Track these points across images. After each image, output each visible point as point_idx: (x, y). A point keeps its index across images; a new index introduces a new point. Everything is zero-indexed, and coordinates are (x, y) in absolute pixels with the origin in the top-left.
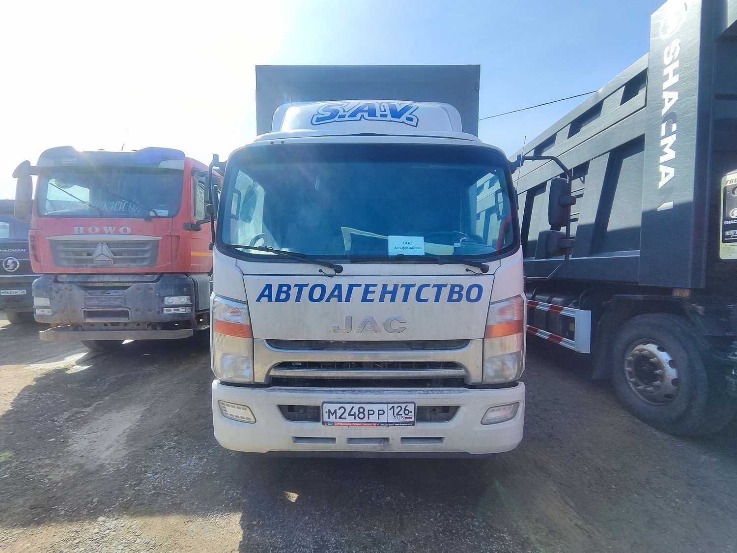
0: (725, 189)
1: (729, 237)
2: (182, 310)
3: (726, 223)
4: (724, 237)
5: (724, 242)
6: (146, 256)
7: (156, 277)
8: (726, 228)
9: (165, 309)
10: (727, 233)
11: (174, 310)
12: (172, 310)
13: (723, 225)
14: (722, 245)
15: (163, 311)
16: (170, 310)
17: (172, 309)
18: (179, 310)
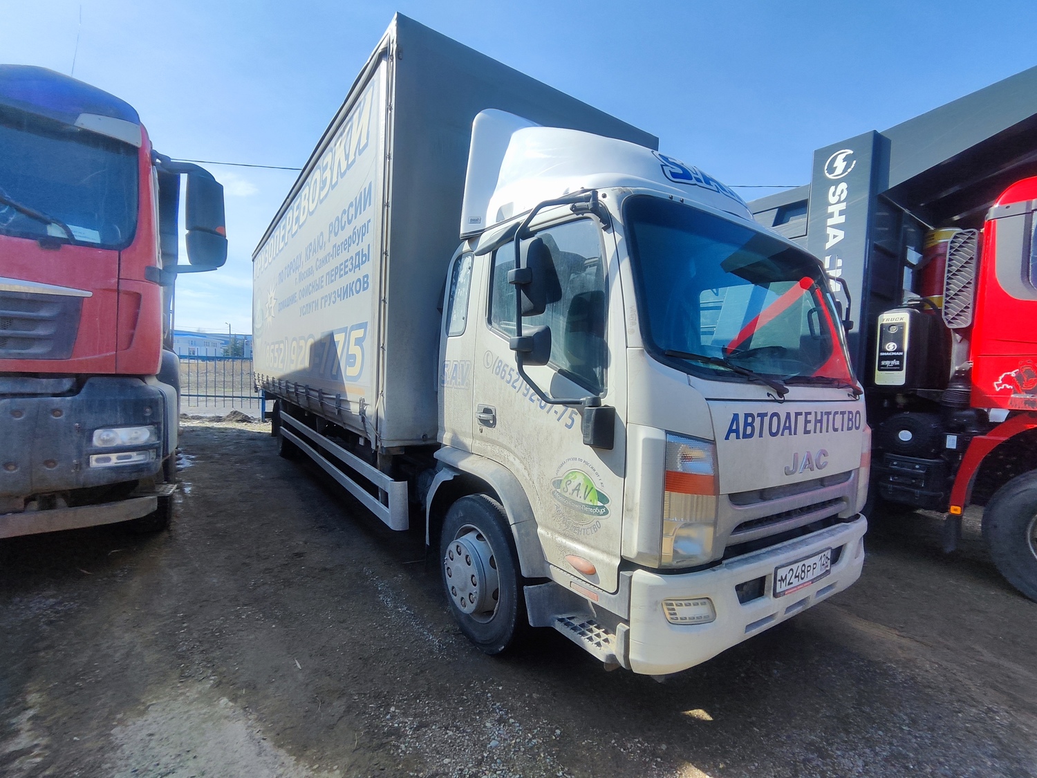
0: (882, 325)
1: (885, 366)
2: (136, 458)
3: (882, 354)
4: (880, 366)
5: (879, 370)
6: (41, 331)
7: (67, 384)
8: (882, 358)
9: (94, 458)
10: (883, 363)
11: (119, 458)
12: (114, 460)
13: (880, 356)
14: (877, 372)
15: (88, 463)
16: (109, 460)
17: (114, 457)
18: (130, 457)
